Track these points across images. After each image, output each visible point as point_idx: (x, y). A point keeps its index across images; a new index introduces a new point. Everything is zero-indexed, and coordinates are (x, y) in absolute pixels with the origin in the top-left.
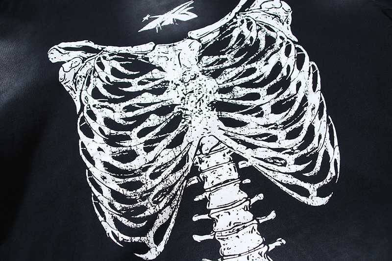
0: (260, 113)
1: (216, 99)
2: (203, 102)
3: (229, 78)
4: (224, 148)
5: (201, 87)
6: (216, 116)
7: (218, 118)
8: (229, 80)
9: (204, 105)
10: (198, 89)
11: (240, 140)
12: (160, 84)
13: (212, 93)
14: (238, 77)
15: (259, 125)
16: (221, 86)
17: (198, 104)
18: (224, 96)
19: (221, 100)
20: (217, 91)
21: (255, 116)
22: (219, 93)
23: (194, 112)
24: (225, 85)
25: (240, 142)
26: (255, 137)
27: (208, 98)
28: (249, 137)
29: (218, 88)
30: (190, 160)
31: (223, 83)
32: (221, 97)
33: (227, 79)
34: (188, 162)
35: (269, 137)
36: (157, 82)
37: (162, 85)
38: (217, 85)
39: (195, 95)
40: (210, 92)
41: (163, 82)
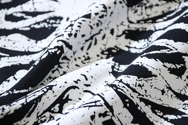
0: (178, 66)
1: (118, 46)
2: (96, 43)
3: (150, 17)
4: (98, 104)
5: (105, 13)
6: (110, 66)
7: (111, 71)
8: (149, 19)
9: (95, 50)
10: (100, 14)
11: (131, 102)
12: (45, 21)
13: (115, 34)
14: (165, 18)
15: (170, 88)
16: (133, 27)
17: (88, 43)
18: (134, 44)
19: (127, 49)
20: (124, 33)
21: (170, 69)
22: (126, 38)
23: (77, 56)
24: (139, 26)
25: (128, 105)
26: (155, 107)
27: (105, 40)
28: (147, 102)
29: (127, 28)
30: (34, 115)
31: (138, 22)
32: (129, 45)
33: (146, 17)
34: (29, 116)
35: (179, 117)
36: (39, 18)
37: (48, 23)
38: (126, 23)
39: (92, 24)
40: (112, 32)
41: (51, 18)
